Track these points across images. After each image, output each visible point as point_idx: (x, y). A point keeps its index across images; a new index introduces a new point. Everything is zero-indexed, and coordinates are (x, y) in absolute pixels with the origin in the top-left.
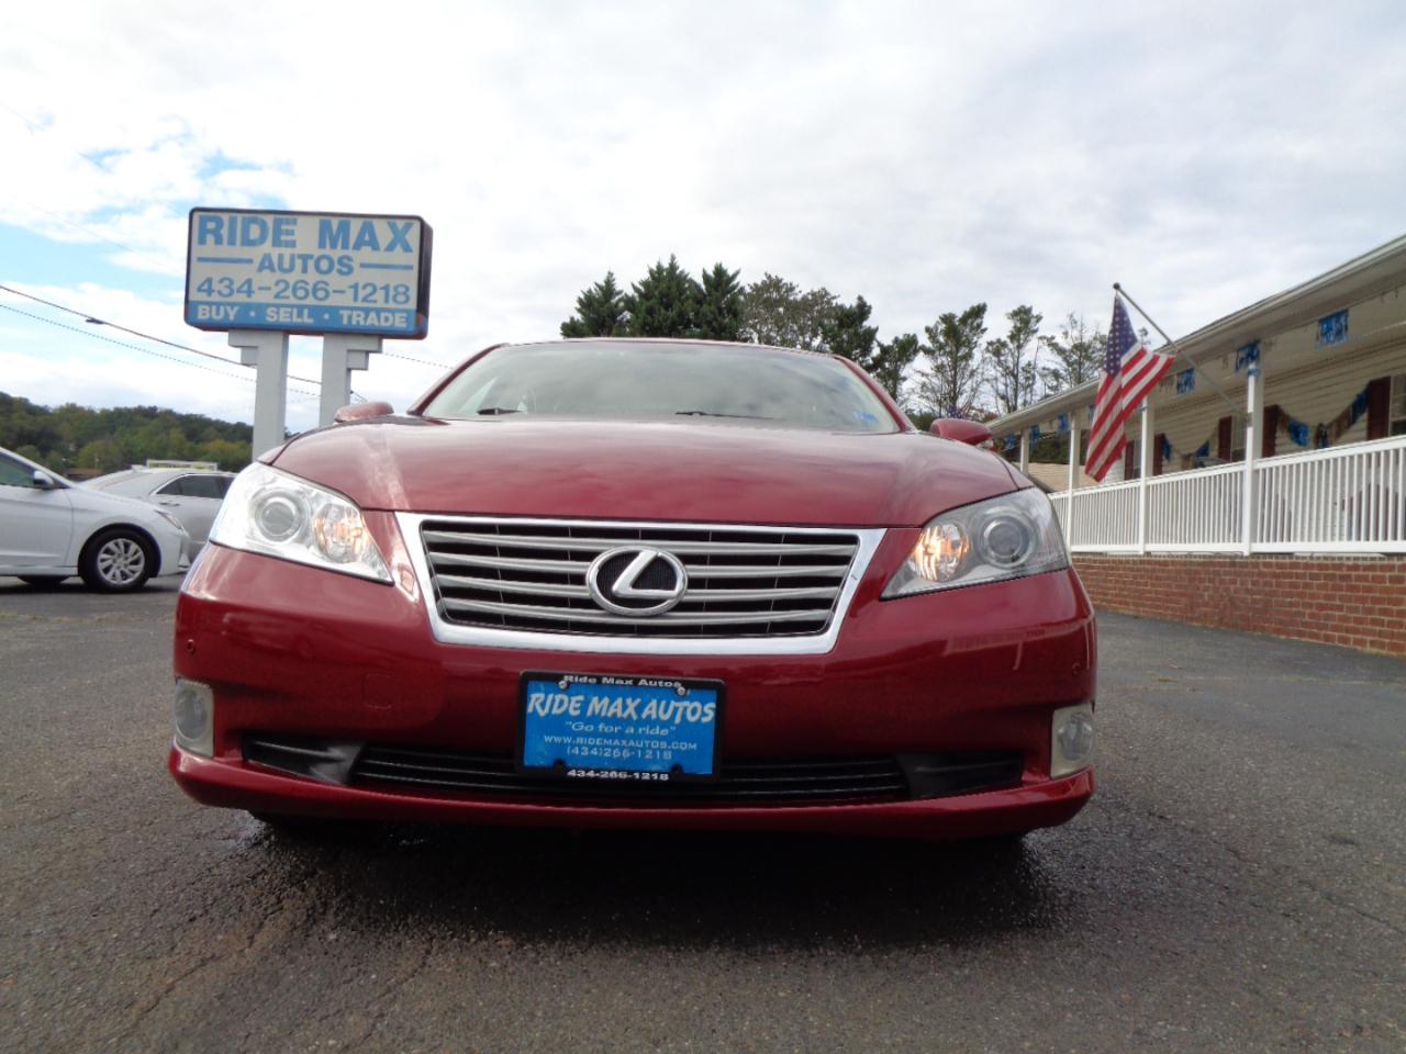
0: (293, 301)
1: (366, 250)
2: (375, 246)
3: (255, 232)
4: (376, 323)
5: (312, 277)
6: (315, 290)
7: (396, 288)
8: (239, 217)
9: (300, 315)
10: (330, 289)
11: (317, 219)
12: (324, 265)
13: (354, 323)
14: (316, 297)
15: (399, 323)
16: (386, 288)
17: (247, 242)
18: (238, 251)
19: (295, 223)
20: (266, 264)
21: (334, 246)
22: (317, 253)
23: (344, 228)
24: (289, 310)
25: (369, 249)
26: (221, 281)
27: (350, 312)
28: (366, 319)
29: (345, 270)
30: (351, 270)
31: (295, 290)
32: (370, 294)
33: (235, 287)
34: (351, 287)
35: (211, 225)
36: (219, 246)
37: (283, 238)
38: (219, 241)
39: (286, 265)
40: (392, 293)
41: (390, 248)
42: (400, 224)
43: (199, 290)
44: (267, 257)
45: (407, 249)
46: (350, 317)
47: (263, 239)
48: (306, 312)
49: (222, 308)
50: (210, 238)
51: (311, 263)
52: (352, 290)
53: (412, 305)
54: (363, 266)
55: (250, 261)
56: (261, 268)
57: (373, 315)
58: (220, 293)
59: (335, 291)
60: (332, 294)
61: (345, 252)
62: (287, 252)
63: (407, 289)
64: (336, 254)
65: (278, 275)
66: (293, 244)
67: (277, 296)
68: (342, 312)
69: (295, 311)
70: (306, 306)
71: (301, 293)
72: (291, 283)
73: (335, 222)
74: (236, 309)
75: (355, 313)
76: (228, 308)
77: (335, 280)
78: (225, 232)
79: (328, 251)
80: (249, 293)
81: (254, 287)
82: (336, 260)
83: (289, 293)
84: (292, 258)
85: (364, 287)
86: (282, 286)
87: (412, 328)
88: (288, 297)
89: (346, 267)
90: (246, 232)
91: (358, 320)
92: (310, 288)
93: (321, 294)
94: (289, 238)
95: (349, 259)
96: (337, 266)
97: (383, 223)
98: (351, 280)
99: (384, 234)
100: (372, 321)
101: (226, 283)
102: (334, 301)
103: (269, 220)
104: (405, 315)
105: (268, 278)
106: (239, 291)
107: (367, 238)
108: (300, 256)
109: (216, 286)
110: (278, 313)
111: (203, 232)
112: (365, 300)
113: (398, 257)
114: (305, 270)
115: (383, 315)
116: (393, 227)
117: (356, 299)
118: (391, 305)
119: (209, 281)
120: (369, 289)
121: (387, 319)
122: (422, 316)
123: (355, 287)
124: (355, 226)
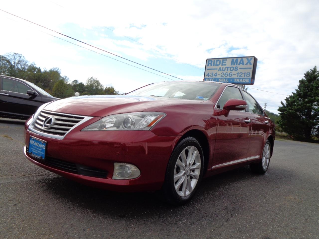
0: (224, 77)
1: (241, 65)
2: (243, 64)
3: (218, 63)
4: (242, 81)
5: (229, 72)
6: (229, 74)
7: (247, 73)
8: (216, 60)
10: (233, 74)
11: (231, 59)
12: (232, 69)
13: (237, 81)
15: (247, 81)
16: (245, 73)
17: (217, 65)
18: (215, 67)
19: (226, 60)
20: (220, 69)
21: (234, 65)
22: (230, 66)
23: (237, 60)
24: (223, 79)
26: (211, 73)
27: (236, 79)
28: (239, 81)
29: (236, 70)
30: (237, 69)
31: (225, 74)
32: (241, 75)
33: (213, 75)
34: (237, 73)
35: (210, 62)
36: (211, 66)
37: (224, 64)
38: (211, 65)
39: (224, 69)
40: (246, 74)
41: (247, 64)
42: (249, 58)
43: (207, 75)
44: (220, 68)
45: (251, 64)
46: (236, 80)
47: (219, 64)
48: (227, 79)
49: (211, 79)
50: (210, 65)
51: (229, 69)
53: (251, 77)
54: (240, 68)
55: (217, 69)
56: (219, 70)
57: (241, 79)
58: (211, 76)
59: (234, 75)
60: (233, 75)
61: (236, 66)
62: (224, 66)
63: (250, 73)
64: (234, 66)
65: (222, 72)
66: (226, 65)
67: (221, 76)
68: (234, 79)
69: (225, 79)
70: (227, 78)
71: (226, 75)
72: (225, 73)
73: (235, 59)
74: (213, 79)
75: (237, 79)
76: (212, 79)
77: (234, 72)
78: (213, 63)
79: (233, 66)
80: (216, 76)
81: (217, 75)
82: (234, 68)
83: (224, 75)
84: (225, 68)
85: (240, 73)
86: (223, 74)
87: (250, 82)
88: (223, 76)
89: (236, 69)
90: (217, 63)
91: (238, 81)
92: (228, 74)
93: (230, 75)
95: (237, 67)
96: (234, 69)
97: (246, 58)
98: (237, 72)
99: (245, 61)
100: (241, 81)
101: (212, 74)
102: (233, 77)
103: (221, 60)
104: (249, 79)
105: (220, 72)
106: (214, 75)
107: (242, 62)
108: (227, 67)
109: (210, 75)
110: (221, 80)
111: (209, 63)
112: (240, 76)
113: (249, 66)
114: (228, 70)
115: (243, 79)
116: (248, 59)
117: (238, 76)
118: (246, 77)
119: (209, 74)
120: (241, 74)
121: (244, 80)
122: (253, 80)
123: (238, 73)
124: (239, 59)
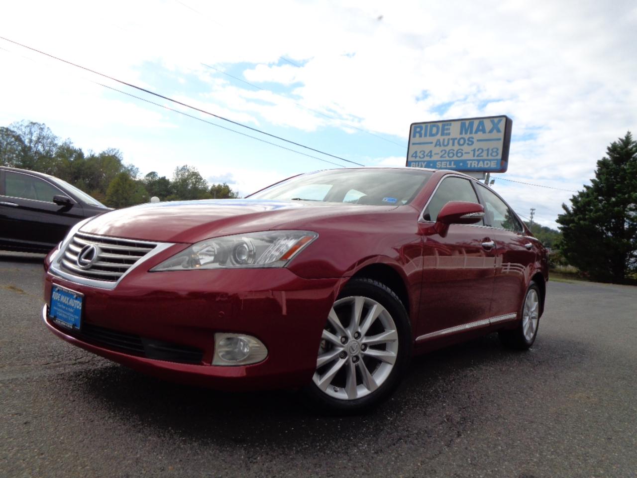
0: (447, 158)
1: (480, 133)
2: (484, 131)
3: (434, 130)
4: (482, 166)
5: (456, 147)
6: (457, 153)
7: (492, 150)
8: (429, 125)
9: (450, 165)
10: (463, 152)
11: (459, 123)
12: (462, 142)
13: (473, 166)
14: (457, 156)
15: (493, 165)
16: (488, 150)
17: (432, 135)
18: (428, 139)
19: (450, 125)
20: (438, 144)
21: (466, 133)
22: (459, 136)
23: (471, 125)
24: (445, 162)
25: (482, 132)
26: (420, 152)
27: (471, 162)
28: (478, 165)
29: (470, 143)
30: (473, 143)
31: (449, 153)
32: (481, 153)
33: (425, 154)
34: (472, 151)
35: (418, 130)
36: (421, 138)
37: (446, 132)
38: (421, 136)
39: (446, 144)
40: (490, 152)
41: (491, 132)
42: (496, 120)
43: (412, 156)
44: (438, 141)
45: (499, 131)
46: (471, 164)
47: (437, 133)
48: (453, 163)
49: (420, 163)
50: (418, 135)
51: (456, 141)
52: (473, 152)
53: (500, 157)
54: (478, 141)
55: (432, 143)
56: (436, 146)
57: (481, 162)
58: (420, 157)
59: (465, 153)
60: (464, 155)
61: (471, 136)
62: (446, 138)
63: (498, 149)
64: (467, 136)
65: (443, 148)
66: (449, 134)
67: (441, 157)
68: (468, 162)
69: (448, 163)
70: (453, 160)
71: (451, 155)
72: (447, 151)
73: (467, 123)
74: (425, 163)
75: (474, 162)
76: (422, 163)
77: (466, 148)
78: (423, 132)
79: (463, 136)
80: (431, 156)
81: (433, 154)
82: (466, 139)
83: (446, 155)
84: (449, 140)
85: (478, 150)
86: (444, 152)
87: (499, 167)
88: (445, 157)
89: (471, 142)
90: (431, 130)
91: (474, 165)
92: (455, 152)
93: (459, 155)
94: (448, 132)
95: (473, 138)
96: (467, 142)
97: (488, 120)
98: (472, 147)
99: (488, 125)
101: (422, 153)
102: (465, 157)
103: (440, 125)
104: (496, 161)
105: (438, 150)
106: (427, 156)
107: (481, 128)
108: (451, 139)
109: (418, 154)
110: (441, 164)
111: (415, 132)
112: (478, 156)
113: (495, 135)
114: (453, 145)
115: (486, 162)
116: (493, 122)
117: (474, 156)
118: (490, 157)
119: (416, 152)
120: (480, 151)
121: (487, 164)
122: (504, 162)
123: (474, 150)
124: (476, 123)
